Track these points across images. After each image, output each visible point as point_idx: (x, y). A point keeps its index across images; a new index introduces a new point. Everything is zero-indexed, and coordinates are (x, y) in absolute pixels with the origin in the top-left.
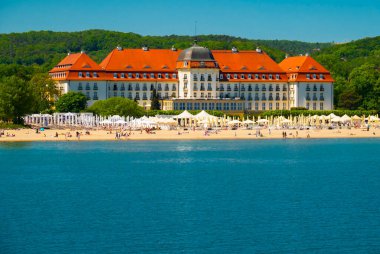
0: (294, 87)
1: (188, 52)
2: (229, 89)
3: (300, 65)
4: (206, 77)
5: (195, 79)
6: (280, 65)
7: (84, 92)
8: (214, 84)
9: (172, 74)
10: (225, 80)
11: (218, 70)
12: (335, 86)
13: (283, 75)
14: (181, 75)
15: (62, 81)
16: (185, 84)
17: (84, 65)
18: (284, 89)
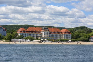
0: (64, 35)
1: (44, 28)
2: (51, 35)
3: (65, 31)
4: (47, 33)
5: (45, 33)
6: (61, 31)
7: (23, 35)
8: (48, 34)
9: (40, 32)
10: (50, 33)
11: (49, 31)
12: (72, 35)
13: (62, 33)
14: (42, 32)
15: (19, 33)
16: (43, 34)
17: (23, 30)
18: (62, 35)
